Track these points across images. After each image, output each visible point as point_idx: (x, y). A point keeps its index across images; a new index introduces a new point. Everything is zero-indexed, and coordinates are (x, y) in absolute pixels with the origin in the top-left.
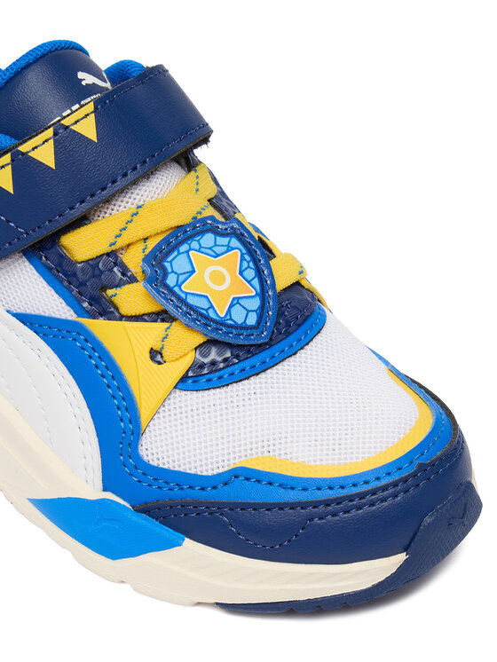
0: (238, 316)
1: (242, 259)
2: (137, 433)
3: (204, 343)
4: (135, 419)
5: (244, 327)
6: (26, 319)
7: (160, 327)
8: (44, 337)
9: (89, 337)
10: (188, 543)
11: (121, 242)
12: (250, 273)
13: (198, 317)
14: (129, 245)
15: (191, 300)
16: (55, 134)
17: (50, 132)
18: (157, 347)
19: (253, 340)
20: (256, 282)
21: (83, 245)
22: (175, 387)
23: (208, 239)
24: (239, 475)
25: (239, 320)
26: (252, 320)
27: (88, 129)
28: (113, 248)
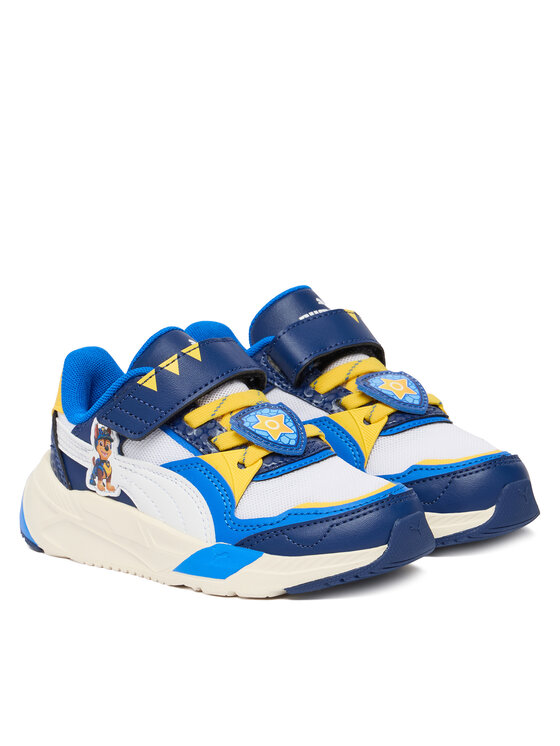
0: (285, 441)
1: (285, 418)
2: (233, 506)
3: (267, 456)
4: (232, 499)
5: (288, 446)
6: (169, 466)
7: (243, 451)
8: (178, 472)
9: (204, 464)
10: (265, 556)
11: (218, 414)
12: (291, 424)
13: (261, 440)
14: (223, 416)
15: (257, 432)
16: (178, 357)
17: (176, 356)
18: (241, 461)
19: (294, 452)
20: (294, 428)
21: (196, 418)
22: (252, 480)
23: (266, 410)
24: (290, 513)
25: (286, 442)
26: (293, 443)
27: (196, 354)
28: (214, 417)
